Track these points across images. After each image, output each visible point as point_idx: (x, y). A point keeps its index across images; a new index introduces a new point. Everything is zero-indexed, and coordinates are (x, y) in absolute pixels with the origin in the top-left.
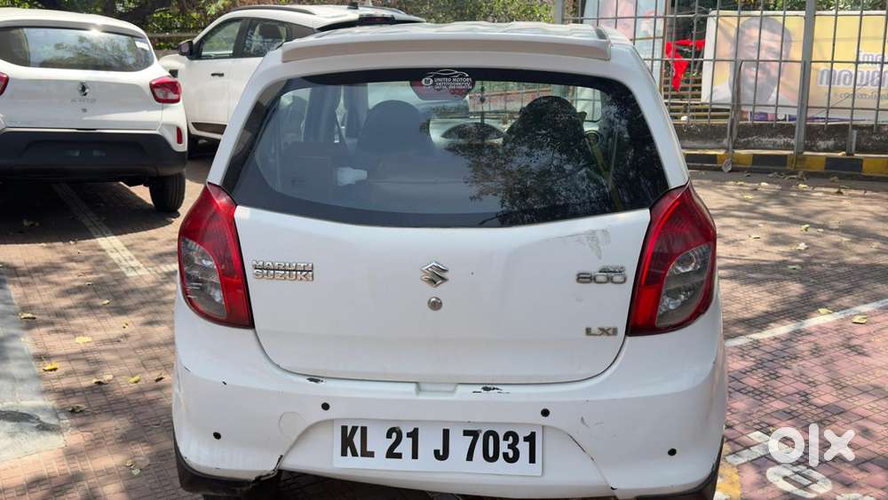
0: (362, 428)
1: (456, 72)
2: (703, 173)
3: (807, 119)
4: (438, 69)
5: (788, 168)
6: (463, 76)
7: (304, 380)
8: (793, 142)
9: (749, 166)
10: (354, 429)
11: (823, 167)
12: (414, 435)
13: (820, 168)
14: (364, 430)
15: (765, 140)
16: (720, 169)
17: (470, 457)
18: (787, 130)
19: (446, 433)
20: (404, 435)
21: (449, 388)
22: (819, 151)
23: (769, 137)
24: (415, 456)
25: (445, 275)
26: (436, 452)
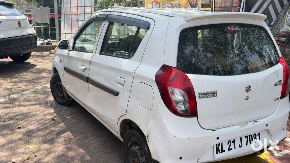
0: (221, 143)
1: (234, 25)
4: (230, 24)
6: (236, 26)
7: (211, 131)
10: (219, 144)
12: (234, 142)
14: (222, 144)
17: (247, 145)
19: (241, 138)
20: (232, 142)
21: (245, 124)
24: (235, 148)
25: (251, 88)
26: (239, 145)
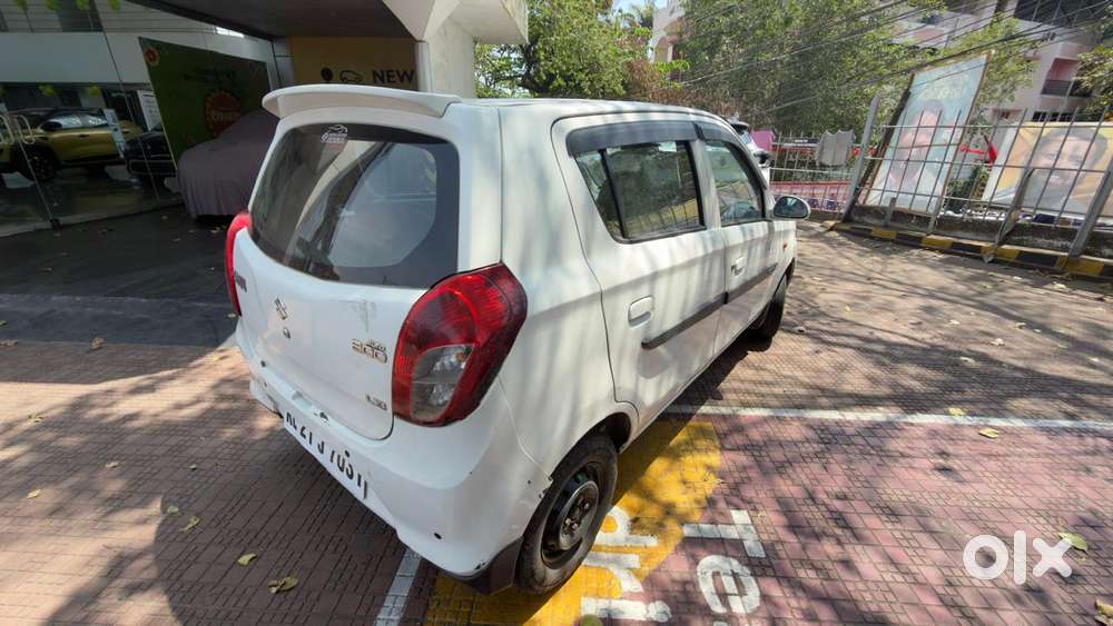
2: (962, 259)
3: (1095, 225)
5: (1055, 267)
6: (344, 132)
8: (1071, 245)
9: (1011, 260)
11: (1098, 271)
13: (1094, 273)
15: (1040, 241)
16: (981, 259)
18: (1068, 234)
22: (1104, 257)
23: (1046, 238)
